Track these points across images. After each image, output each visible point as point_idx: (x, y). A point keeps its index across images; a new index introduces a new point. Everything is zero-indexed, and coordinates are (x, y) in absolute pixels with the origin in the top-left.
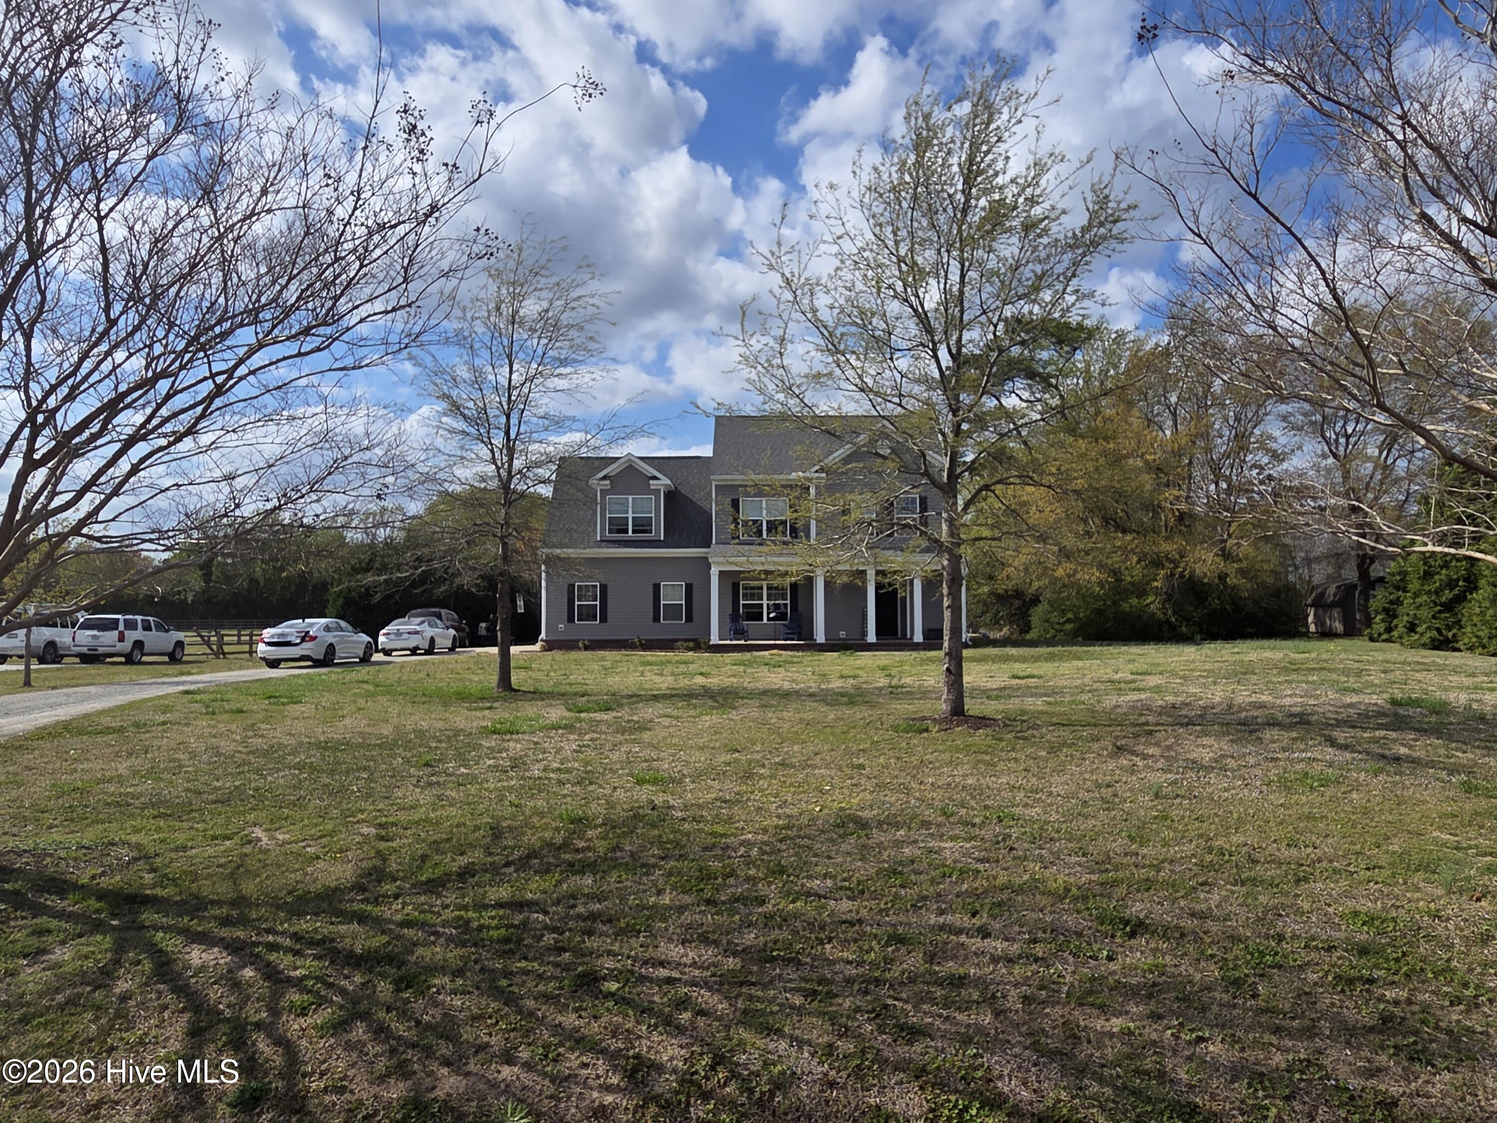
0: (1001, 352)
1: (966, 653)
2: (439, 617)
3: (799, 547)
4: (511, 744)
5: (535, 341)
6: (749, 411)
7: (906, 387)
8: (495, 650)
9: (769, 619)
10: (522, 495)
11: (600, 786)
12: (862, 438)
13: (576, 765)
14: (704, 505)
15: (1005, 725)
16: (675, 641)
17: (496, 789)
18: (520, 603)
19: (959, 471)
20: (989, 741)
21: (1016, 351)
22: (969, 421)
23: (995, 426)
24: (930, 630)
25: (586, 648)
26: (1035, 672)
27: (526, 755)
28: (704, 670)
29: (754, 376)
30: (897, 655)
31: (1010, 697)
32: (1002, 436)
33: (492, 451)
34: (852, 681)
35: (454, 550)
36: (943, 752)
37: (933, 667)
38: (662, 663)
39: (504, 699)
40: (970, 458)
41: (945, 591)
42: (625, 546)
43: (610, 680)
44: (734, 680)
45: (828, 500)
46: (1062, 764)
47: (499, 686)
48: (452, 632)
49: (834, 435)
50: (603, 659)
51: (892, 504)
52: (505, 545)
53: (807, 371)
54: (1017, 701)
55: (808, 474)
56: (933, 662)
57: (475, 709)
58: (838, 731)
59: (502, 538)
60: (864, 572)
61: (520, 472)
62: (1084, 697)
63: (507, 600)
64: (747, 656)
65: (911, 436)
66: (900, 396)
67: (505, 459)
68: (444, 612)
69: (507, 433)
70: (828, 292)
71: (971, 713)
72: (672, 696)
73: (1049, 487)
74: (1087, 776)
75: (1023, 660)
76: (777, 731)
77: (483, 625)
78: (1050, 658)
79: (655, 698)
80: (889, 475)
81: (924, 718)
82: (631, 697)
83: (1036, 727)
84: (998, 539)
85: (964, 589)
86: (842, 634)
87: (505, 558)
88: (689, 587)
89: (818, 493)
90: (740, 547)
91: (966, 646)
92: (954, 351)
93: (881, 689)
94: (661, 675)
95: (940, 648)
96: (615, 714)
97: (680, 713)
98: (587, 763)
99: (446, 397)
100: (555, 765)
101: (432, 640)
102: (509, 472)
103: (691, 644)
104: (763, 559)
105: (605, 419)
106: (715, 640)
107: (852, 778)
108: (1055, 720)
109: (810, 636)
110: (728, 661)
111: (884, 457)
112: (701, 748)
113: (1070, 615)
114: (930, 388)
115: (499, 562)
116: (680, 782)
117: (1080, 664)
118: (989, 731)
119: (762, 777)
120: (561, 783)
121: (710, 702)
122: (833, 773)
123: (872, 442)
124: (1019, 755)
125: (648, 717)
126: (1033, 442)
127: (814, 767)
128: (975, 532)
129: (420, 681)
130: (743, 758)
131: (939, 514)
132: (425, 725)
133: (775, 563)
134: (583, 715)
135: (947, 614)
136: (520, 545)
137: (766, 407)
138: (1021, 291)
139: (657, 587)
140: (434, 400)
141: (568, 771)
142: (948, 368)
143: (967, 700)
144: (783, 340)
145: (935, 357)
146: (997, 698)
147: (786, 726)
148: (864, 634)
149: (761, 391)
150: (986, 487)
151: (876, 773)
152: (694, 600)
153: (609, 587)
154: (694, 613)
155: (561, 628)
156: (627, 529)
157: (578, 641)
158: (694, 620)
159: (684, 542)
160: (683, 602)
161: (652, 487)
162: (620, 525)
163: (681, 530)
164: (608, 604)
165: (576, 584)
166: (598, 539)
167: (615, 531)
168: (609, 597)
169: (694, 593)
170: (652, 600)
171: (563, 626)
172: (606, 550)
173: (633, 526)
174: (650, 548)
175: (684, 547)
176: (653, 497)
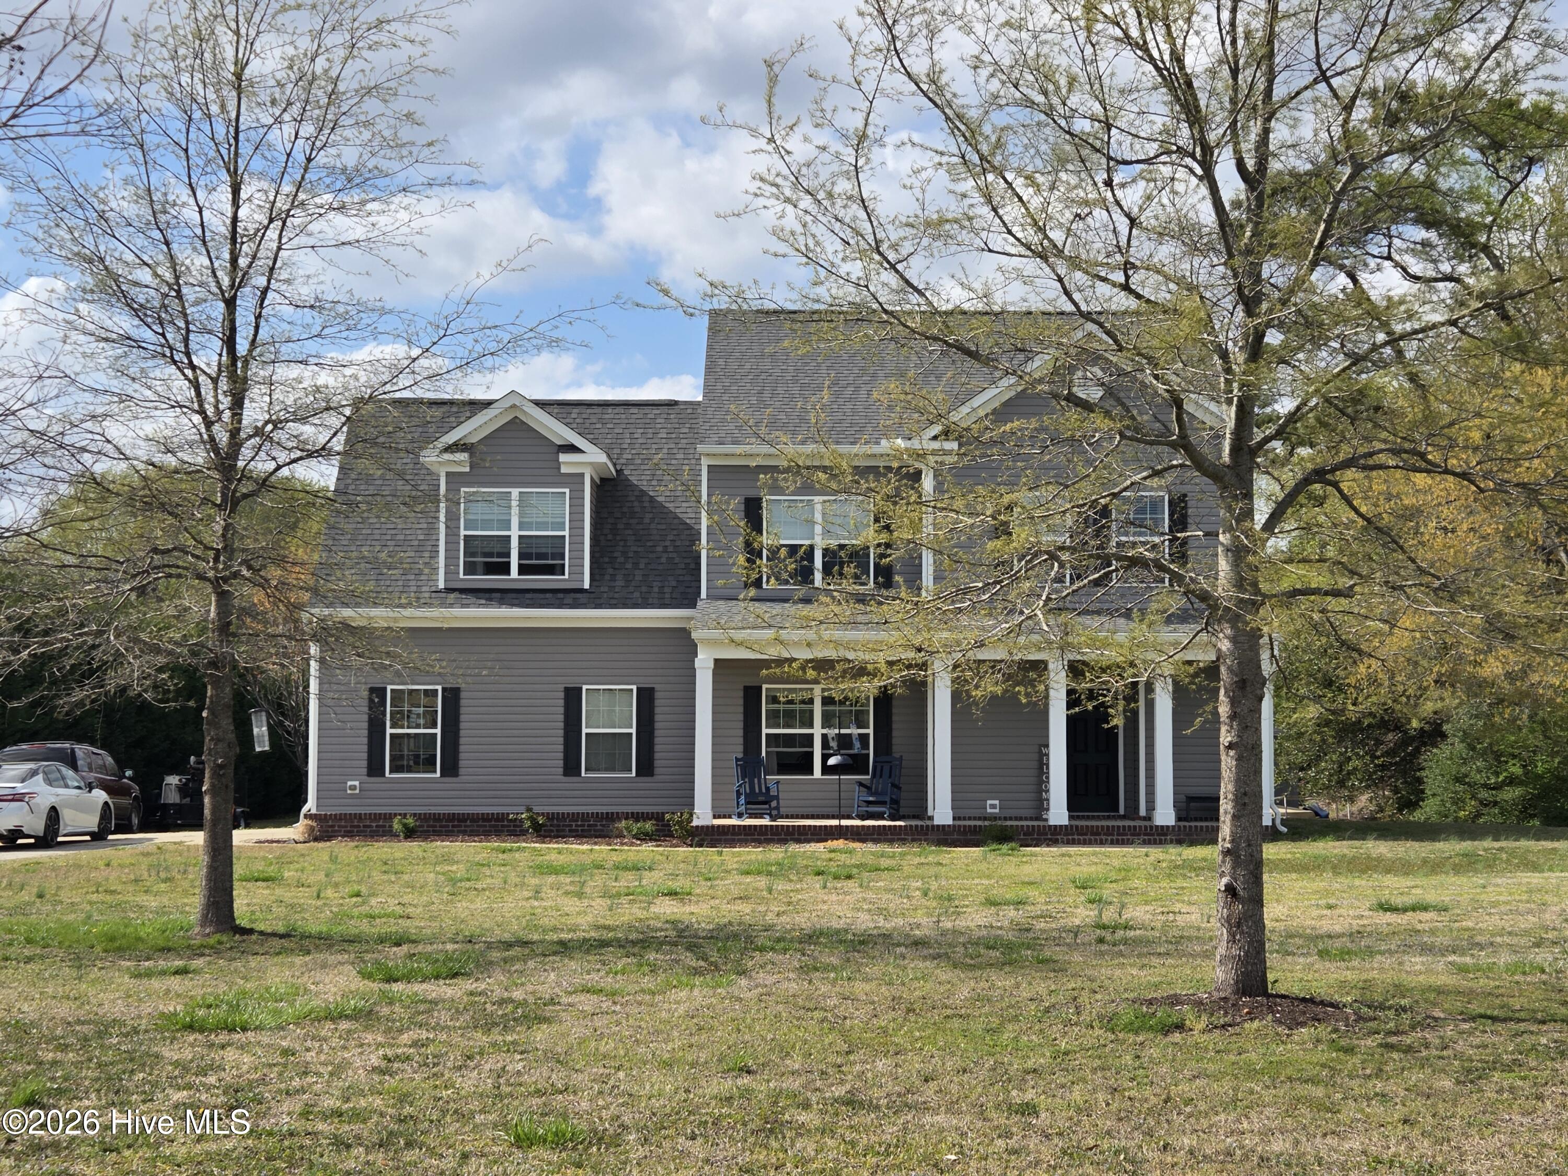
0: (1359, 168)
1: (1270, 851)
2: (71, 761)
3: (892, 609)
4: (230, 1054)
5: (288, 130)
6: (783, 299)
7: (1142, 248)
8: (197, 838)
9: (826, 769)
10: (264, 483)
11: (432, 1152)
12: (1039, 365)
13: (378, 1102)
14: (682, 510)
15: (1360, 1018)
16: (611, 818)
17: (189, 1159)
18: (260, 730)
19: (1258, 435)
20: (1324, 1054)
21: (1396, 164)
22: (1280, 325)
23: (1343, 338)
24: (1191, 799)
25: (410, 834)
26: (1431, 897)
27: (263, 1081)
28: (675, 885)
29: (791, 221)
30: (1116, 855)
31: (1370, 952)
32: (1356, 359)
33: (197, 386)
34: (1011, 913)
35: (104, 607)
36: (1216, 1077)
37: (1197, 882)
38: (582, 869)
39: (216, 950)
40: (1285, 406)
41: (1224, 710)
42: (502, 602)
43: (462, 907)
44: (746, 908)
45: (959, 504)
46: (1491, 1107)
47: (204, 921)
48: (100, 796)
49: (974, 355)
50: (448, 859)
51: (1105, 512)
52: (223, 596)
53: (914, 208)
54: (1388, 961)
55: (915, 444)
56: (1198, 870)
57: (149, 974)
58: (978, 1027)
59: (216, 583)
60: (1040, 667)
61: (258, 432)
62: (1543, 957)
63: (227, 723)
64: (776, 853)
65: (1150, 359)
66: (1127, 267)
67: (225, 402)
68: (82, 750)
69: (230, 342)
70: (968, 30)
71: (1281, 988)
72: (604, 944)
73: (1464, 476)
74: (1547, 1137)
75: (1404, 868)
76: (836, 1024)
77: (173, 780)
78: (1467, 864)
79: (564, 948)
80: (1096, 445)
81: (1175, 1000)
82: (509, 945)
83: (1431, 1023)
84: (1347, 593)
85: (1267, 706)
86: (993, 806)
87: (224, 628)
88: (646, 697)
89: (939, 487)
90: (760, 608)
91: (1273, 835)
92: (1250, 164)
93: (1076, 932)
94: (580, 895)
95: (1211, 838)
96: (469, 985)
97: (619, 982)
98: (403, 1098)
99: (94, 260)
100: (329, 1103)
101: (54, 815)
102: (234, 433)
103: (649, 826)
104: (811, 635)
105: (449, 309)
106: (703, 815)
107: (1008, 1135)
108: (1475, 1008)
109: (920, 810)
110: (732, 864)
111: (1086, 406)
112: (668, 1065)
113: (1516, 769)
114: (1194, 249)
115: (211, 639)
116: (615, 1141)
117: (1535, 879)
118: (1323, 1030)
119: (801, 1130)
120: (341, 1144)
121: (690, 960)
122: (963, 1123)
123: (1062, 372)
124: (1391, 1087)
125: (546, 991)
126: (1430, 373)
127: (925, 1108)
128: (1295, 576)
129: (21, 910)
130: (761, 1086)
131: (1211, 535)
132: (29, 1010)
133: (837, 644)
134: (397, 987)
135: (1228, 763)
136: (258, 597)
137: (821, 291)
138: (1409, 31)
139: (572, 697)
140: (59, 266)
141: (358, 1116)
142: (1237, 204)
143: (1272, 959)
144: (862, 137)
145: (1209, 178)
146: (1345, 954)
147: (862, 1013)
148: (1041, 804)
149: (809, 257)
150: (1319, 475)
151: (1063, 1124)
152: (657, 725)
153: (463, 695)
154: (657, 756)
155: (353, 788)
156: (508, 564)
157: (390, 817)
158: (657, 771)
159: (637, 594)
160: (633, 731)
161: (564, 470)
162: (491, 555)
163: (629, 566)
164: (462, 733)
165: (389, 688)
166: (441, 585)
167: (480, 568)
168: (462, 718)
169: (657, 710)
170: (562, 725)
171: (357, 783)
172: (457, 612)
173: (521, 556)
174: (560, 606)
175: (636, 606)
176: (567, 491)
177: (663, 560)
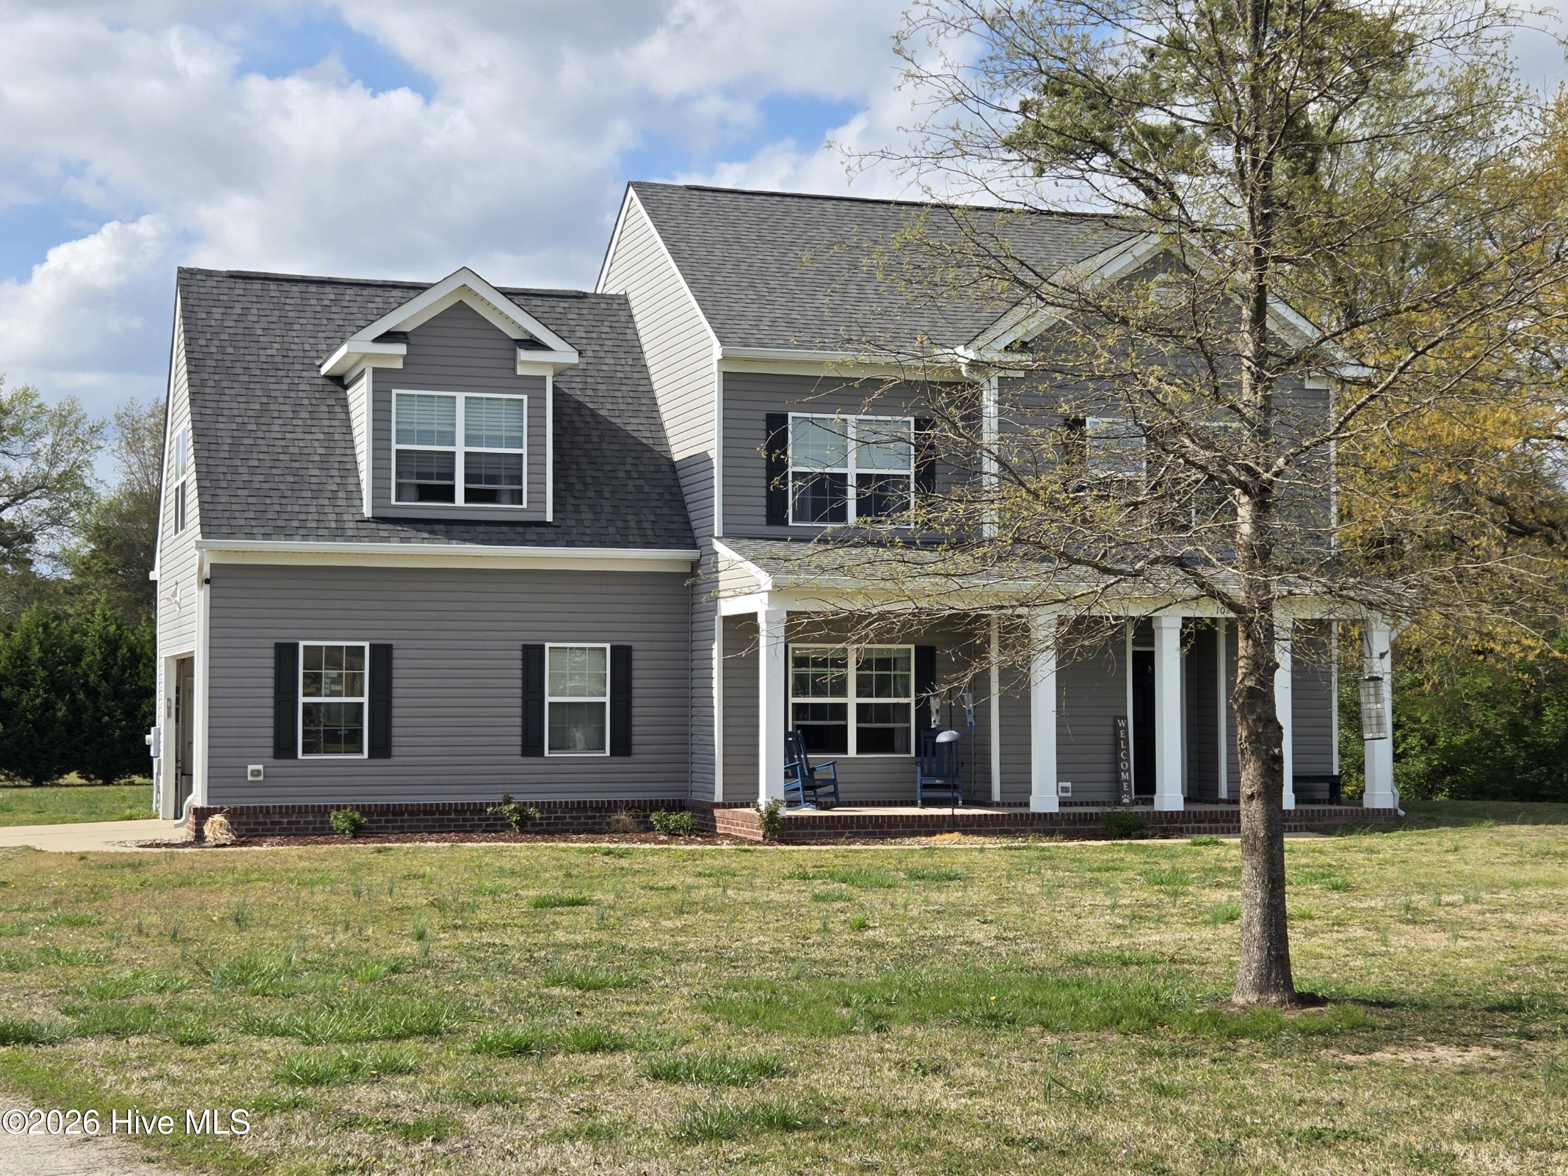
86: (1064, 789)
88: (622, 658)
139: (533, 657)
152: (635, 692)
153: (396, 653)
154: (635, 730)
155: (256, 773)
156: (452, 489)
157: (324, 811)
158: (635, 749)
159: (612, 530)
160: (607, 699)
161: (521, 371)
162: (430, 476)
163: (591, 494)
164: (395, 702)
165: (302, 644)
166: (367, 511)
167: (413, 492)
168: (396, 683)
169: (635, 674)
170: (519, 692)
171: (260, 767)
172: (395, 547)
173: (468, 478)
174: (524, 543)
175: (615, 544)
176: (525, 397)
177: (631, 488)
